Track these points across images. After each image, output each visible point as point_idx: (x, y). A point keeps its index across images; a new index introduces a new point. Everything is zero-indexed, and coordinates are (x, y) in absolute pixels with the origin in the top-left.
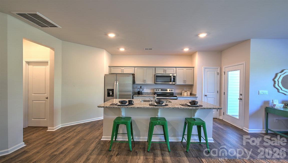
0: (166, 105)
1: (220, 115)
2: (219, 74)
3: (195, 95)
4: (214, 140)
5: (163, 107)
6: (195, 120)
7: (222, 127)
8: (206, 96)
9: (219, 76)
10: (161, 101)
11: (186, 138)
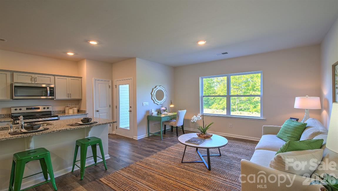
0: (45, 129)
1: (113, 130)
2: (111, 87)
3: (85, 112)
4: (110, 156)
5: (41, 132)
6: (89, 140)
7: (116, 141)
8: (97, 111)
9: (111, 89)
10: (34, 125)
11: (79, 165)
